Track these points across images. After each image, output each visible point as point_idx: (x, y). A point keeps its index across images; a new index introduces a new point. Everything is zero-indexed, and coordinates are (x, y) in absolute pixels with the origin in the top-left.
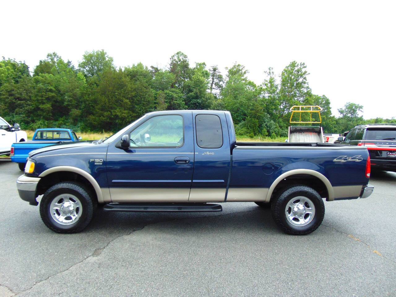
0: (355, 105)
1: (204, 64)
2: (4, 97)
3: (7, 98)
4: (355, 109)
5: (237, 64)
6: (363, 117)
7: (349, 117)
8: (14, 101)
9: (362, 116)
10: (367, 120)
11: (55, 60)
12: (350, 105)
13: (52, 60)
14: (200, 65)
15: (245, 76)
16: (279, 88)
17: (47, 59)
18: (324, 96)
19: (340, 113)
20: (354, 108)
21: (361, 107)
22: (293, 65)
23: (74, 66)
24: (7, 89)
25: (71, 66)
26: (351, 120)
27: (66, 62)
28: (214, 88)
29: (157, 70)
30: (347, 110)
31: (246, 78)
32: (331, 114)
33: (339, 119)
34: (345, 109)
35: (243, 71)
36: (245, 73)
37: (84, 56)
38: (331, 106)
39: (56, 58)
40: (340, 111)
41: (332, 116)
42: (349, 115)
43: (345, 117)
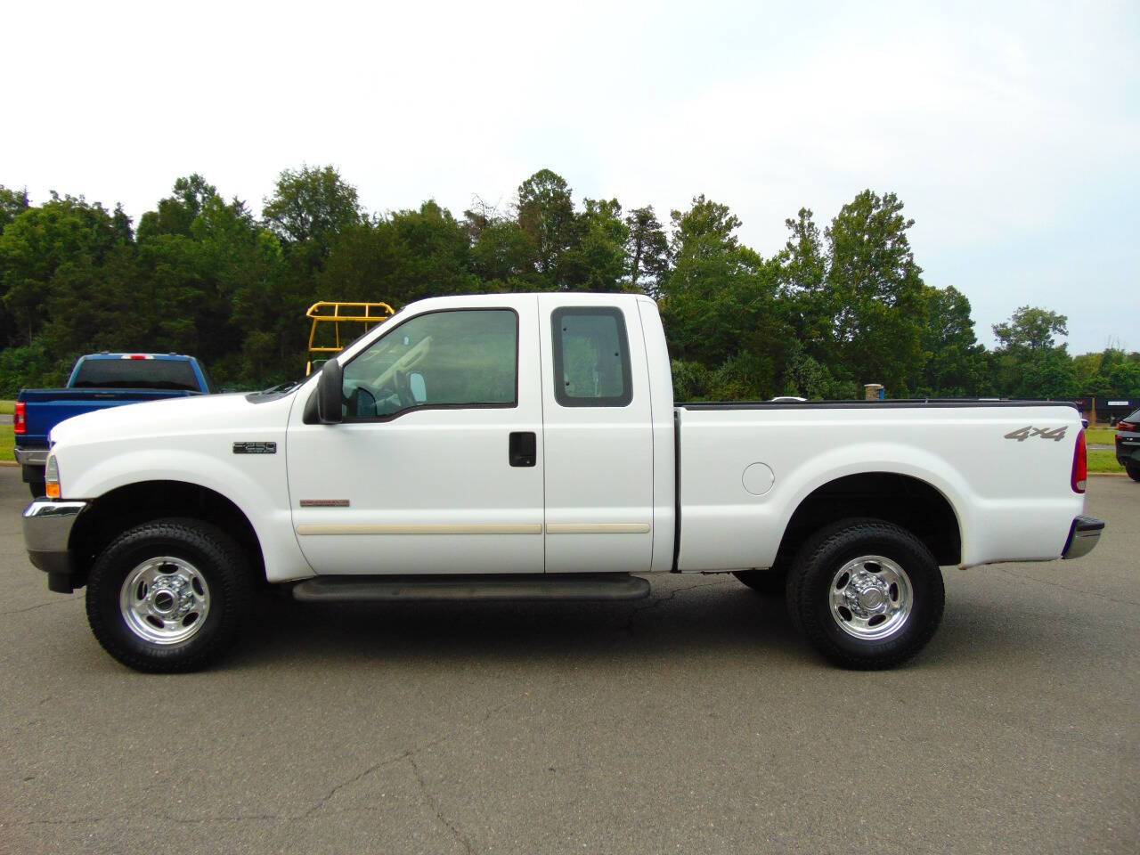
0: (1041, 313)
1: (615, 204)
2: (66, 300)
3: (73, 305)
4: (1044, 326)
5: (705, 203)
6: (1066, 350)
7: (1025, 349)
8: (92, 311)
9: (1065, 345)
10: (1078, 357)
11: (199, 198)
12: (1027, 314)
13: (190, 198)
14: (603, 205)
15: (732, 234)
16: (828, 267)
17: (175, 196)
18: (951, 289)
19: (999, 338)
20: (1039, 322)
21: (1061, 320)
22: (865, 201)
23: (252, 214)
24: (73, 281)
25: (243, 214)
26: (1032, 358)
27: (228, 202)
28: (642, 272)
29: (481, 221)
30: (1019, 329)
31: (734, 240)
32: (975, 340)
33: (998, 354)
34: (1014, 326)
35: (723, 221)
36: (729, 227)
37: (281, 185)
38: (972, 317)
39: (201, 193)
40: (998, 333)
41: (975, 345)
42: (1026, 343)
43: (1013, 348)
